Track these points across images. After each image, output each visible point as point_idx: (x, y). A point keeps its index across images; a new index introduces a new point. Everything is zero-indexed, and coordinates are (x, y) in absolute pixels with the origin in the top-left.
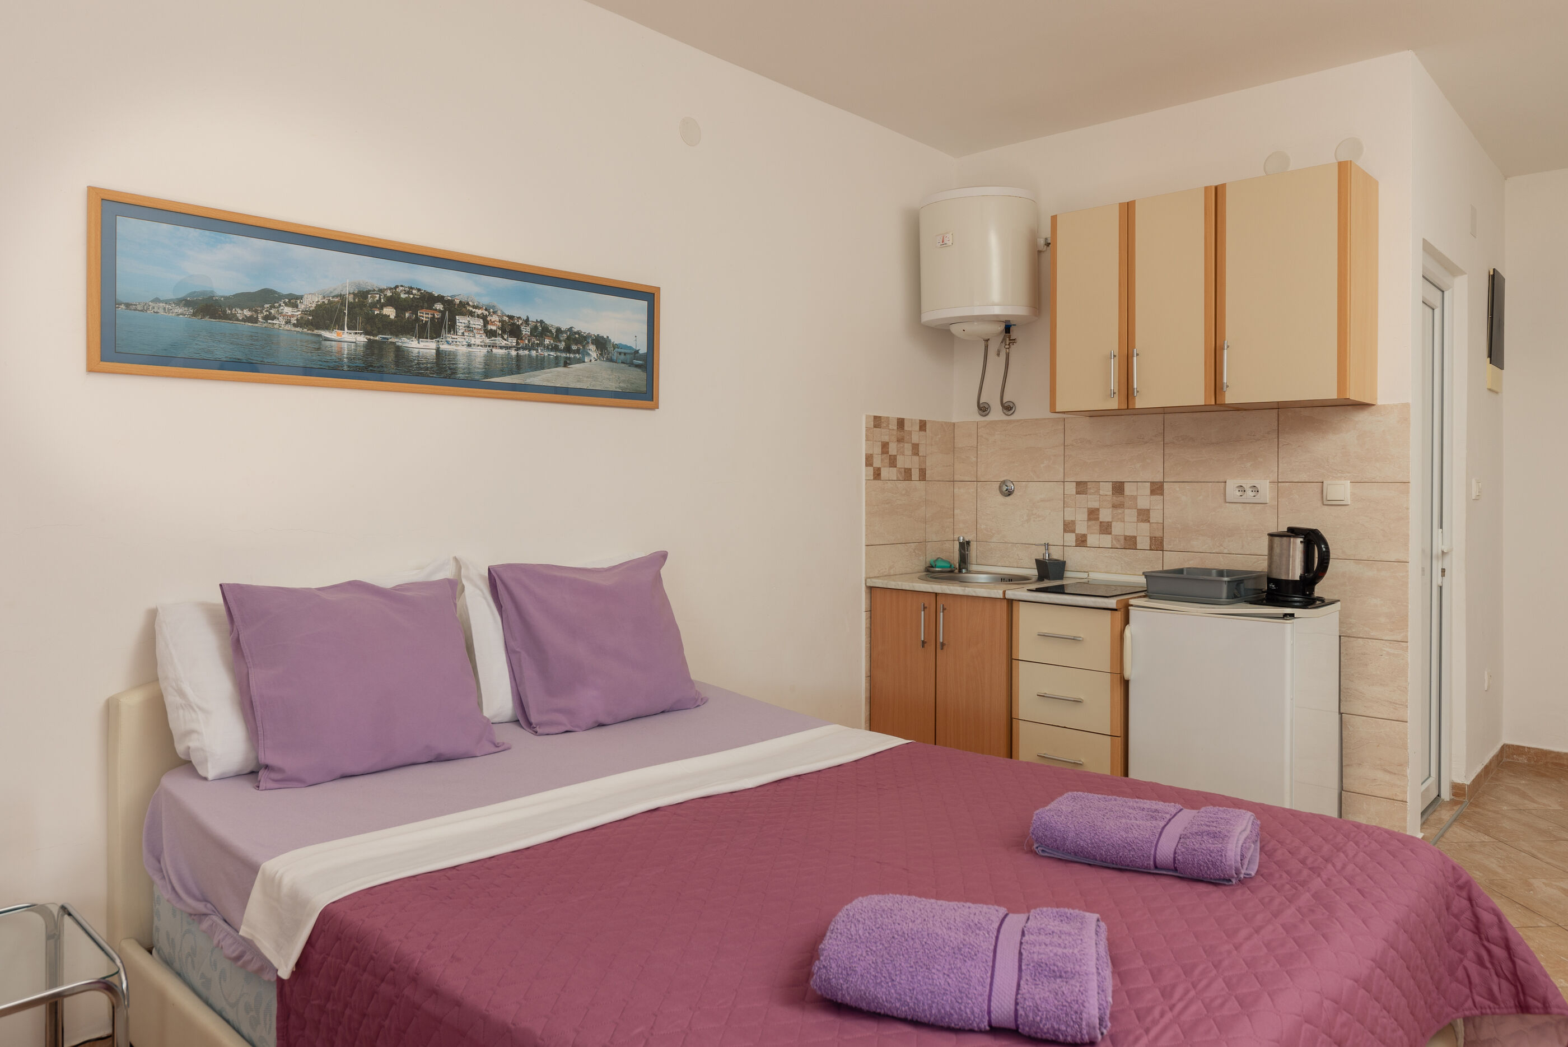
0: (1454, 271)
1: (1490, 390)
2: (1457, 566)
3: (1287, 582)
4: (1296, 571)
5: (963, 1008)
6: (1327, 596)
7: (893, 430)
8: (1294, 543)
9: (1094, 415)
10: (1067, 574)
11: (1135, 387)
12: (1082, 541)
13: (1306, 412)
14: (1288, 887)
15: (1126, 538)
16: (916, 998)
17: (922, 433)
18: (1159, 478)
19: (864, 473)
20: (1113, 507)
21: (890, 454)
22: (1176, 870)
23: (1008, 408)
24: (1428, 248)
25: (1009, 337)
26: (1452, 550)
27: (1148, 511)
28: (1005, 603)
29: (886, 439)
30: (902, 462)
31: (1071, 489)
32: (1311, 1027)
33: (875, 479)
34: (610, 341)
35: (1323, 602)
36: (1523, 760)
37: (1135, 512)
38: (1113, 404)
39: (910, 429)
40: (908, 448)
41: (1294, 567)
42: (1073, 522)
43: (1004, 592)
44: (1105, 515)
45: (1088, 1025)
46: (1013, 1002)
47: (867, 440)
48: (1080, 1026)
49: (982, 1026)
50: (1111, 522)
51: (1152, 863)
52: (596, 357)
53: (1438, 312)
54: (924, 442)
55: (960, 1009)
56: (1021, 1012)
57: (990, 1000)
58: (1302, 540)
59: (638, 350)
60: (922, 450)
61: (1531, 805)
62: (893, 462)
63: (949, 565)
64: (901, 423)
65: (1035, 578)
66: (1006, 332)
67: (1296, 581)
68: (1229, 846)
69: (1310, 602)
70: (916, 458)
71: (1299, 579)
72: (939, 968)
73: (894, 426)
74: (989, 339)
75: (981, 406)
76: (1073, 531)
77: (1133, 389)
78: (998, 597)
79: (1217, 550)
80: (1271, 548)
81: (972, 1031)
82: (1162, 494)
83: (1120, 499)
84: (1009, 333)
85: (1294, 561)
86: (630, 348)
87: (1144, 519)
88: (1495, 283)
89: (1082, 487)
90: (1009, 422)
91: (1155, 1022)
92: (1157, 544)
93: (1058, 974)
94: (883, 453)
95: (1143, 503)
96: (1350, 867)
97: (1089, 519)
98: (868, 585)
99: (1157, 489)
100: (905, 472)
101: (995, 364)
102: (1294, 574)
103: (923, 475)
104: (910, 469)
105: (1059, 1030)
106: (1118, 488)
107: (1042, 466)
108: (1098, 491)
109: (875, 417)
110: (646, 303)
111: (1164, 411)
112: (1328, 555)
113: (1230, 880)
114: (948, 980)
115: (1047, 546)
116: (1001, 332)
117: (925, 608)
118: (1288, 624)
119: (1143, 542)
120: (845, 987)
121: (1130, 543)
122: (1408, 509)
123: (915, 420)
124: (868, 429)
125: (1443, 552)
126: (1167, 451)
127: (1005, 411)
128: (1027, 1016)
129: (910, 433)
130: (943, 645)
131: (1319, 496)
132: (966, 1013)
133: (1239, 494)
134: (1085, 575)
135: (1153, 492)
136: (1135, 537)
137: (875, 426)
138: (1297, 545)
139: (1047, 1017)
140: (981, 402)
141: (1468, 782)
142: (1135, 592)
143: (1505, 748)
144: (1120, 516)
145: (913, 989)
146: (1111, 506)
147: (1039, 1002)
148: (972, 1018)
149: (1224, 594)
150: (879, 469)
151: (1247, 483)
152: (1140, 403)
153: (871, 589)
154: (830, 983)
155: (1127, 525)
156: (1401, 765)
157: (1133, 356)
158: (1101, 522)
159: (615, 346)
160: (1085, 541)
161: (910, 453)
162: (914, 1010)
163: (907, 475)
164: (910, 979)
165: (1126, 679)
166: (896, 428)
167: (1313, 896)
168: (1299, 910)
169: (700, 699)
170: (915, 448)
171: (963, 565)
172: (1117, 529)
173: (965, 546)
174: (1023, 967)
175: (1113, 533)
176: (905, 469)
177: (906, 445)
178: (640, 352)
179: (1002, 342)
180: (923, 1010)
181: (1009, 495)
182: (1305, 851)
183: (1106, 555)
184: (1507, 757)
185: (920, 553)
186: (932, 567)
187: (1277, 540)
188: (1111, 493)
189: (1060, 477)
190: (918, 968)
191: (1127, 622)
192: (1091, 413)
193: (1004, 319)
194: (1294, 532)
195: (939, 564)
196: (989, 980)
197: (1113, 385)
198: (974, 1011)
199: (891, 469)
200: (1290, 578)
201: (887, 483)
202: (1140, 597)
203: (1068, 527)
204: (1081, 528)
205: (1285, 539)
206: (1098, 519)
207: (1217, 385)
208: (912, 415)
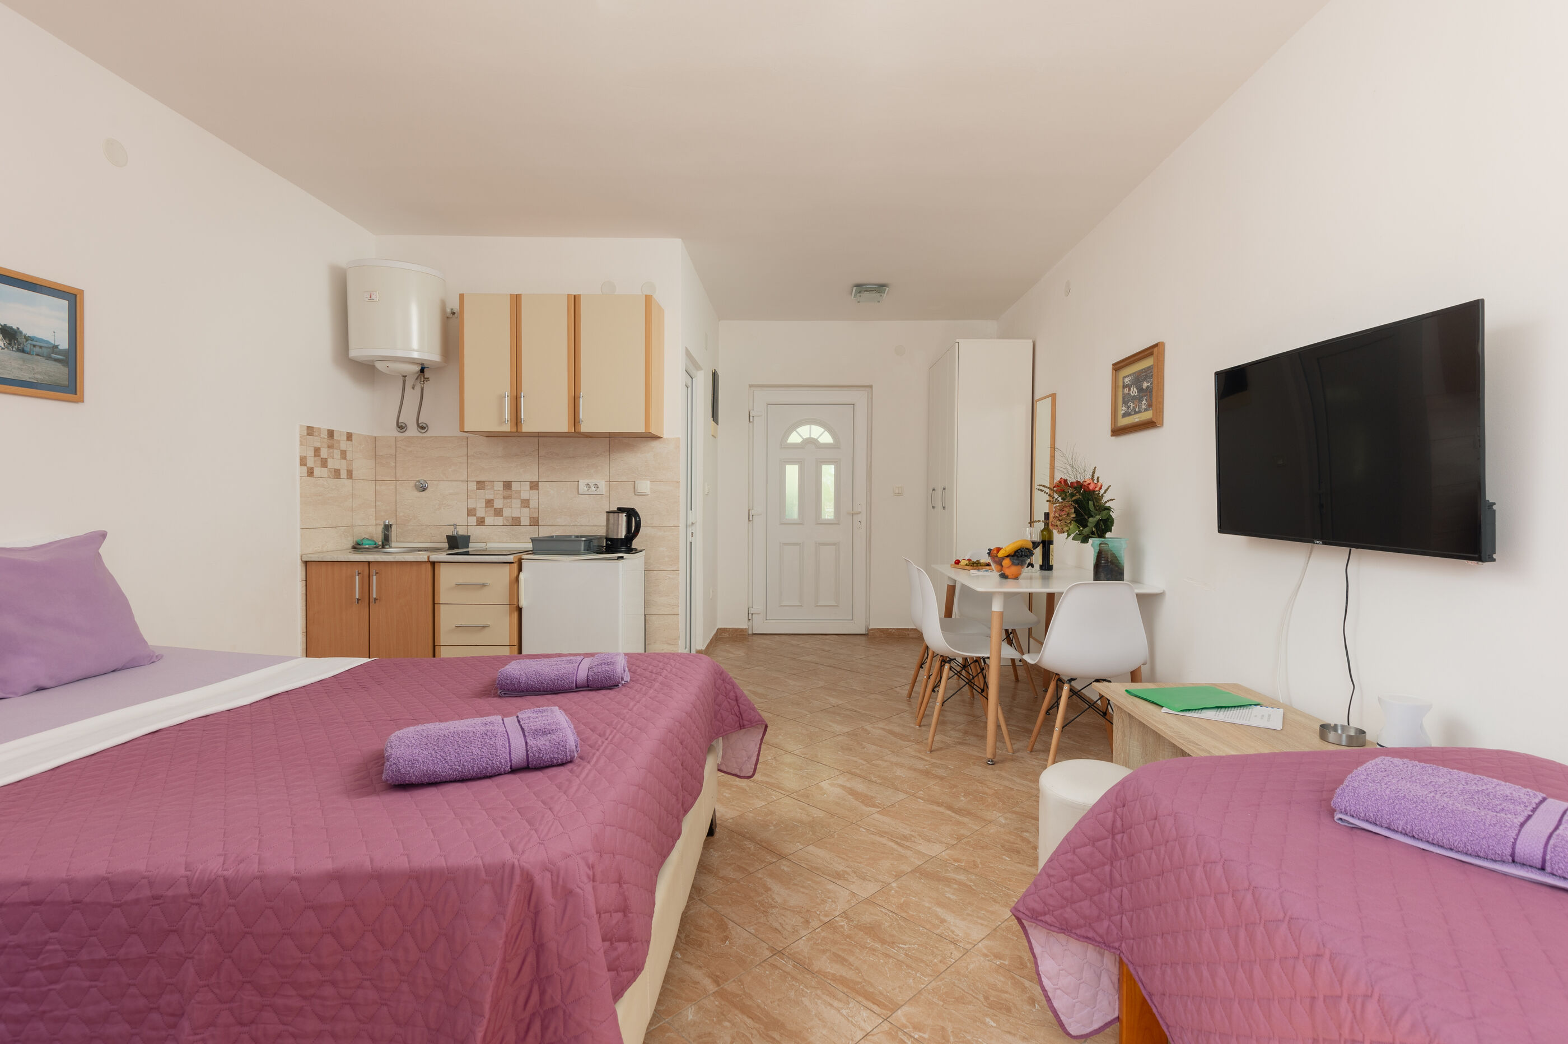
0: (698, 368)
1: (713, 435)
2: (698, 530)
3: (618, 539)
4: (622, 534)
5: (494, 762)
6: (639, 548)
7: (324, 438)
8: (622, 517)
9: (490, 435)
10: (471, 545)
11: (523, 417)
12: (481, 522)
13: (626, 440)
14: (647, 683)
15: (513, 518)
16: (463, 765)
17: (350, 442)
18: (535, 479)
19: (299, 471)
20: (504, 498)
21: (322, 457)
22: (588, 686)
23: (422, 427)
24: (688, 354)
25: (424, 376)
26: (696, 522)
27: (528, 500)
28: (429, 566)
29: (318, 445)
30: (334, 463)
31: (473, 486)
32: (671, 734)
33: (308, 476)
34: (21, 333)
35: (636, 551)
36: (727, 635)
37: (519, 501)
38: (507, 428)
39: (339, 439)
40: (337, 454)
41: (622, 531)
42: (475, 509)
43: (429, 557)
44: (498, 504)
45: (570, 751)
46: (525, 751)
47: (301, 444)
48: (566, 753)
49: (507, 769)
50: (502, 508)
51: (574, 685)
52: (3, 346)
53: (690, 389)
54: (350, 449)
55: (493, 763)
56: (531, 754)
57: (510, 754)
58: (625, 514)
59: (58, 345)
60: (349, 456)
61: (733, 656)
62: (324, 463)
63: (374, 543)
64: (331, 433)
65: (447, 548)
66: (421, 372)
67: (622, 539)
68: (617, 667)
69: (630, 550)
70: (344, 461)
71: (624, 537)
72: (475, 746)
73: (325, 435)
74: (406, 376)
75: (400, 424)
76: (475, 515)
77: (521, 419)
78: (424, 560)
79: (574, 524)
80: (608, 520)
81: (500, 774)
82: (538, 489)
83: (509, 492)
84: (424, 373)
85: (622, 527)
86: (47, 342)
87: (526, 505)
88: (715, 375)
89: (481, 485)
90: (423, 438)
91: (600, 746)
92: (535, 522)
93: (548, 732)
94: (315, 456)
95: (525, 495)
96: (674, 670)
97: (487, 507)
98: (304, 560)
99: (534, 486)
100: (335, 471)
101: (412, 396)
102: (621, 535)
103: (350, 475)
104: (339, 470)
105: (554, 757)
106: (508, 485)
107: (450, 470)
108: (493, 487)
109: (308, 427)
110: (66, 302)
111: (539, 435)
112: (640, 523)
113: (618, 685)
114: (483, 750)
115: (455, 526)
116: (417, 372)
117: (359, 574)
118: (621, 562)
119: (525, 521)
120: (411, 771)
121: (516, 522)
122: (679, 496)
123: (343, 432)
124: (301, 436)
125: (692, 523)
126: (541, 462)
127: (419, 429)
128: (534, 756)
129: (339, 442)
130: (376, 599)
131: (633, 490)
132: (497, 764)
133: (586, 489)
134: (484, 545)
135: (531, 488)
136: (520, 518)
137: (308, 434)
138: (623, 517)
139: (546, 753)
140: (400, 422)
141: (704, 649)
142: (526, 552)
143: (719, 630)
144: (508, 504)
145: (460, 761)
146: (502, 497)
147: (540, 747)
148: (501, 766)
149: (582, 548)
150: (312, 469)
151: (592, 482)
152: (526, 428)
153: (306, 563)
154: (400, 772)
155: (513, 510)
156: (676, 639)
157: (521, 397)
158: (495, 509)
159: (27, 338)
160: (484, 521)
161: (339, 457)
162: (462, 772)
163: (337, 474)
164: (457, 756)
165: (520, 607)
166: (326, 437)
167: (660, 684)
168: (655, 690)
169: (155, 656)
170: (344, 454)
171: (386, 543)
172: (507, 512)
173: (387, 528)
174: (526, 734)
175: (504, 516)
176: (335, 469)
177: (335, 451)
178: (60, 347)
179: (417, 379)
180: (468, 771)
181: (424, 490)
182: (650, 667)
183: (499, 530)
184: (720, 635)
185: (348, 535)
186: (359, 545)
187: (611, 514)
188: (502, 489)
189: (464, 478)
190: (461, 749)
191: (520, 570)
192: (488, 434)
193: (420, 362)
194: (621, 510)
195: (365, 542)
196: (508, 745)
197: (507, 416)
198: (502, 760)
199: (323, 468)
200: (619, 537)
201: (319, 480)
202: (530, 554)
203: (471, 512)
204: (480, 513)
205: (616, 514)
206: (493, 506)
207: (575, 420)
208: (341, 428)
